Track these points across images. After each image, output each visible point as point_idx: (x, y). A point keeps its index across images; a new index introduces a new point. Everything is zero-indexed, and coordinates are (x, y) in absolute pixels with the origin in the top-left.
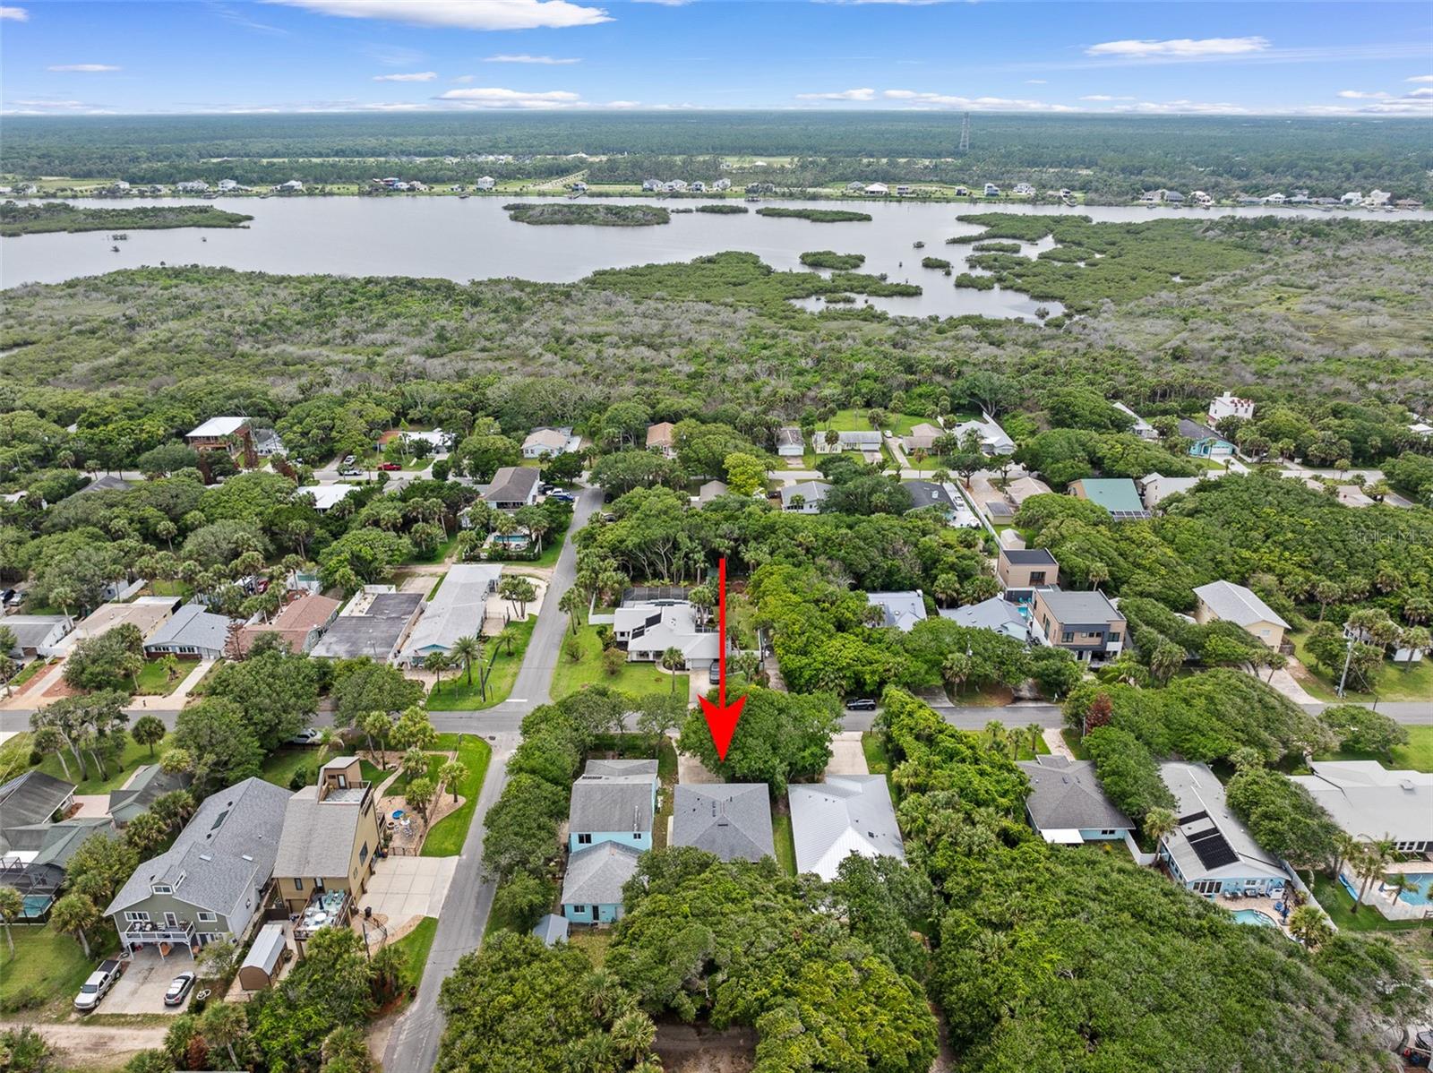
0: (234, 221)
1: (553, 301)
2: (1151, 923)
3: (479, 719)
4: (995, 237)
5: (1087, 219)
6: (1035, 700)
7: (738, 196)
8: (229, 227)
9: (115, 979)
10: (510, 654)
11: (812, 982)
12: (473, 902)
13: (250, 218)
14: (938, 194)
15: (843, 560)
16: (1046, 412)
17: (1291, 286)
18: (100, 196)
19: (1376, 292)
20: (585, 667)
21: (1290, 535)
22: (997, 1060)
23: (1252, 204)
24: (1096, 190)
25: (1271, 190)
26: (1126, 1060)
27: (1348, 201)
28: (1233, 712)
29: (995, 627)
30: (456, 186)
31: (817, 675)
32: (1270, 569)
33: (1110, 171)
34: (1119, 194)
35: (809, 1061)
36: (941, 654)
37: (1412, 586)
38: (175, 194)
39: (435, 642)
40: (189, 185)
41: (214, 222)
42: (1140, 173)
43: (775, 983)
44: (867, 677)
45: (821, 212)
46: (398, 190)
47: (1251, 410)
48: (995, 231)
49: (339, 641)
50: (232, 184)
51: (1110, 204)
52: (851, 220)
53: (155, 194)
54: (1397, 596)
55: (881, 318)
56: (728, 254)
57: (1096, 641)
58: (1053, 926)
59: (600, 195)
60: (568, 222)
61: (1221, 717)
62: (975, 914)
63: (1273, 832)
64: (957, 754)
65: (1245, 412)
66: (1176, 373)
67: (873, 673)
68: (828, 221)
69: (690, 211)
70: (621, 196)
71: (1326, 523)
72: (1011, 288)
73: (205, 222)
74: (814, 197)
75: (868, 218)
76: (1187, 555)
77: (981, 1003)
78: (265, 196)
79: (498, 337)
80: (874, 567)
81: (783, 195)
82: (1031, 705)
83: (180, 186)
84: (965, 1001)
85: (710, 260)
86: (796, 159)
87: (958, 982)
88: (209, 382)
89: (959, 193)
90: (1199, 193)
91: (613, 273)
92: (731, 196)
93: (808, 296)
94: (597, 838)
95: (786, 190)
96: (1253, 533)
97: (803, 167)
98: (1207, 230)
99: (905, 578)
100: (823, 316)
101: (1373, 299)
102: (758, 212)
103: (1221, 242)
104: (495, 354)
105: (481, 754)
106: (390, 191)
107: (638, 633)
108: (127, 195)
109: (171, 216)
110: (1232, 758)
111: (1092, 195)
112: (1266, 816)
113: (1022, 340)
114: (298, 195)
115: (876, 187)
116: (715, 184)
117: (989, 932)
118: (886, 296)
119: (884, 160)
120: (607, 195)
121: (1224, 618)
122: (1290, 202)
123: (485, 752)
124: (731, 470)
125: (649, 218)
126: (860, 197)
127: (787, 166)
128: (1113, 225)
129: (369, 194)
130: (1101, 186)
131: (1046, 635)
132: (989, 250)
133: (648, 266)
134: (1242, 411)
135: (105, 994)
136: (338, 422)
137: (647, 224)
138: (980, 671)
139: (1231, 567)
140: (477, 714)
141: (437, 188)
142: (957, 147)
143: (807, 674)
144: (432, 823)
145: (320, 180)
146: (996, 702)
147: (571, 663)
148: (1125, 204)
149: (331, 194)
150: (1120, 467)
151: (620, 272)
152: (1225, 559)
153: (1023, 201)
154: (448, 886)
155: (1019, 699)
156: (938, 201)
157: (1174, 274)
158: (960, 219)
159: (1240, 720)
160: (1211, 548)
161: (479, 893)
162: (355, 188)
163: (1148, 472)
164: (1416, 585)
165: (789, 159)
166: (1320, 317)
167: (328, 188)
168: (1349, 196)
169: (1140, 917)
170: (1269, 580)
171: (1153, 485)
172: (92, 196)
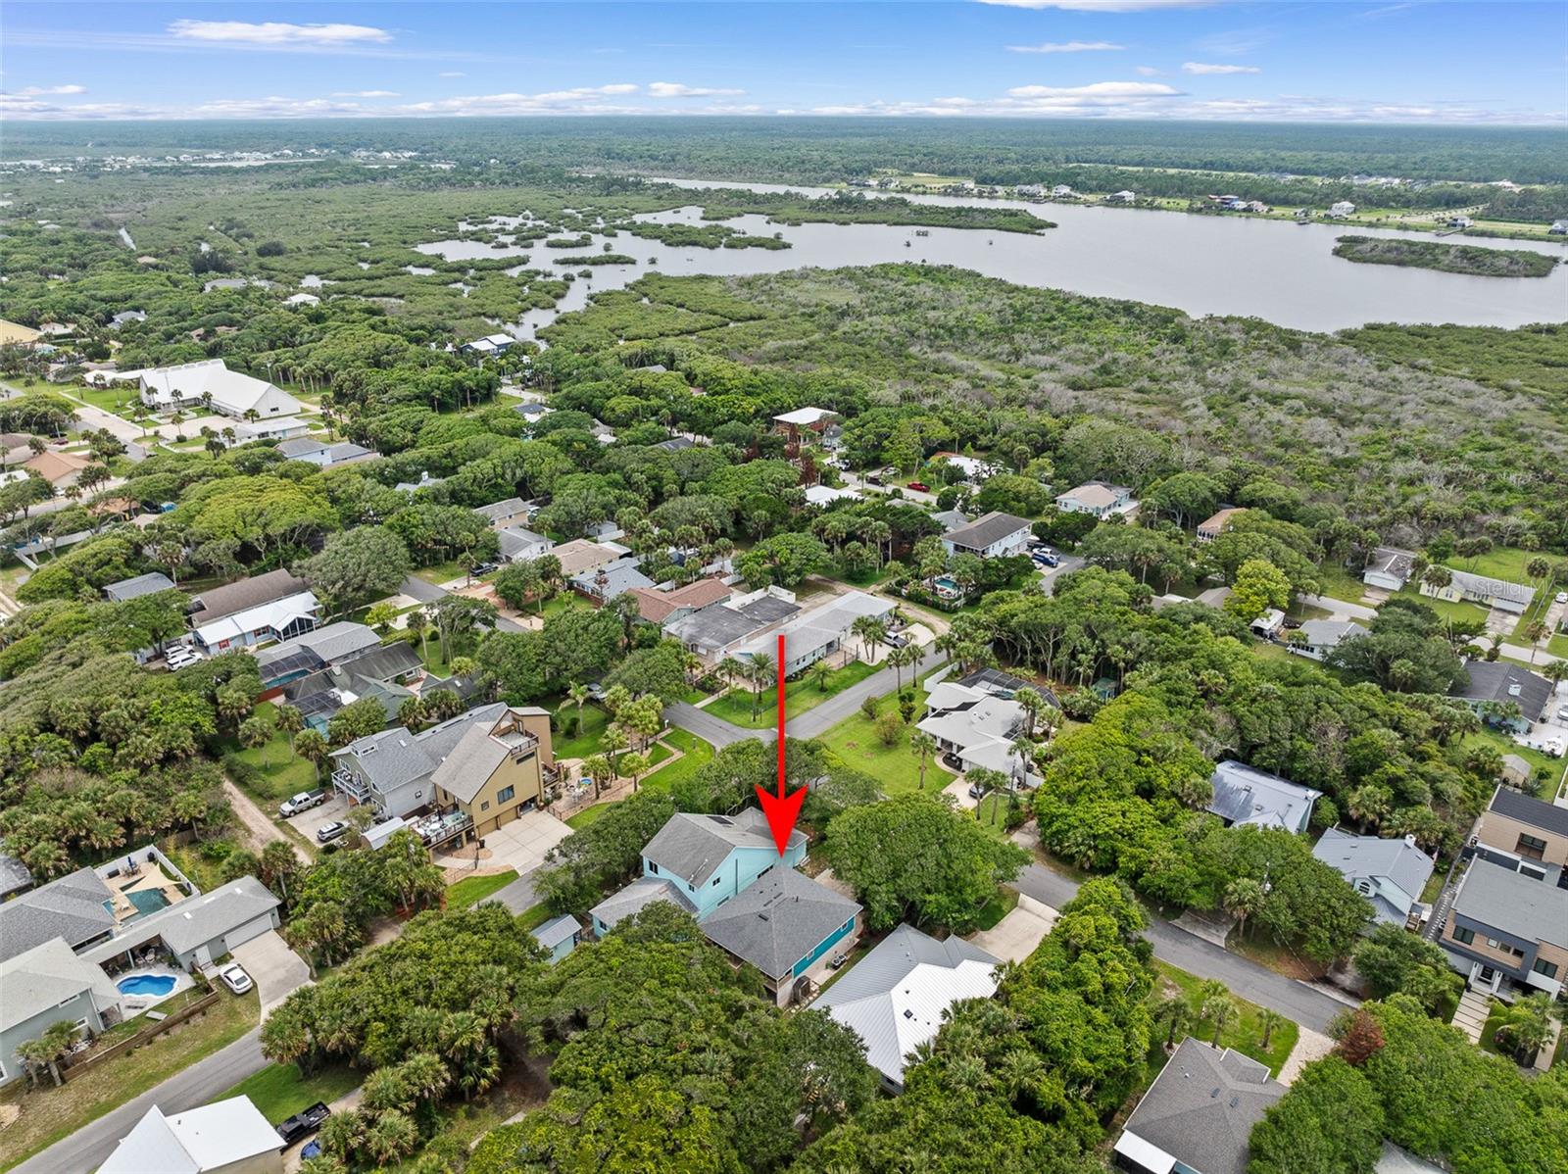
0: (1035, 227)
3: (732, 735)
6: (1346, 993)
8: (1026, 232)
9: (315, 805)
10: (823, 689)
13: (1053, 226)
18: (945, 194)
29: (1355, 873)
30: (1299, 210)
38: (1009, 196)
40: (1026, 188)
41: (1014, 227)
46: (1232, 209)
49: (696, 624)
50: (1065, 190)
53: (992, 196)
57: (1511, 961)
59: (1482, 234)
60: (1400, 263)
67: (1133, 857)
70: (1513, 236)
73: (1008, 226)
78: (1088, 204)
79: (1164, 379)
82: (1332, 996)
83: (1016, 189)
85: (1551, 330)
88: (834, 374)
91: (1393, 328)
94: (663, 873)
106: (1224, 209)
107: (943, 713)
108: (969, 194)
109: (981, 217)
114: (1124, 207)
120: (1492, 235)
129: (1199, 211)
135: (301, 811)
136: (895, 432)
140: (736, 730)
141: (1278, 211)
144: (599, 802)
145: (1154, 192)
146: (1287, 969)
147: (867, 719)
149: (1159, 208)
155: (1326, 981)
162: (1185, 203)
167: (1159, 201)
172: (939, 194)
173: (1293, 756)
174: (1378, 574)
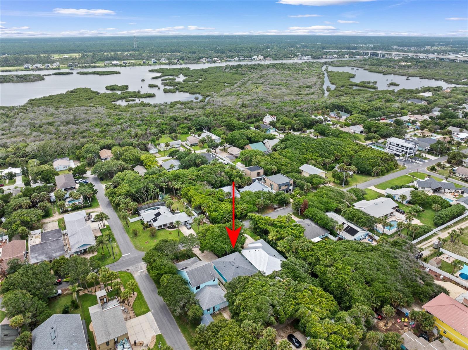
1: (21, 112)
2: (361, 252)
3: (118, 265)
4: (165, 76)
5: (189, 68)
6: (279, 207)
7: (65, 68)
11: (301, 299)
12: (169, 324)
14: (138, 63)
15: (206, 181)
16: (224, 127)
17: (257, 83)
19: (279, 83)
20: (142, 236)
21: (312, 149)
22: (354, 298)
23: (230, 61)
24: (187, 59)
25: (234, 57)
26: (380, 285)
27: (254, 59)
28: (333, 196)
29: (261, 190)
31: (223, 217)
32: (312, 159)
33: (186, 53)
34: (193, 60)
35: (319, 318)
36: (254, 201)
37: (343, 156)
39: (84, 244)
42: (195, 53)
43: (293, 303)
44: (237, 213)
45: (102, 72)
47: (275, 118)
48: (164, 74)
49: (39, 255)
51: (192, 63)
52: (113, 74)
54: (341, 160)
55: (148, 105)
56: (78, 89)
57: (286, 187)
58: (343, 260)
59: (7, 71)
61: (331, 198)
62: (322, 265)
63: (362, 222)
64: (283, 226)
65: (274, 119)
66: (248, 111)
68: (106, 75)
69: (50, 75)
70: (16, 71)
71: (317, 145)
72: (182, 91)
74: (95, 67)
75: (119, 73)
76: (291, 159)
77: (339, 287)
80: (216, 181)
81: (83, 67)
82: (279, 209)
84: (335, 288)
85: (72, 92)
86: (81, 54)
87: (331, 284)
89: (144, 63)
90: (216, 59)
91: (36, 100)
92: (62, 69)
93: (118, 100)
94: (202, 286)
95: (83, 65)
96: (303, 150)
97: (83, 57)
98: (225, 69)
99: (226, 182)
100: (129, 106)
101: (279, 85)
102: (77, 73)
103: (231, 73)
104: (9, 135)
105: (129, 276)
107: (155, 220)
110: (339, 207)
111: (185, 61)
112: (359, 219)
113: (198, 107)
115: (115, 62)
116: (54, 64)
117: (328, 268)
118: (144, 98)
119: (113, 53)
120: (10, 71)
121: (313, 174)
122: (240, 60)
123: (130, 275)
124: (145, 161)
125: (36, 78)
126: (111, 66)
127: (77, 57)
128: (198, 70)
130: (187, 58)
131: (272, 189)
132: (166, 80)
133: (50, 96)
134: (273, 119)
137: (36, 81)
138: (266, 203)
139: (303, 160)
140: (115, 263)
142: (133, 48)
143: (220, 217)
144: (131, 305)
146: (271, 211)
147: (135, 237)
148: (196, 63)
150: (257, 139)
151: (39, 99)
152: (301, 158)
153: (166, 64)
154: (155, 322)
155: (275, 209)
156: (138, 65)
157: (225, 83)
158: (150, 71)
159: (336, 198)
160: (296, 156)
161: (168, 320)
163: (264, 139)
164: (344, 156)
165: (78, 54)
166: (269, 91)
168: (254, 57)
169: (357, 251)
170: (313, 162)
171: (268, 143)
173: (221, 182)
174: (153, 150)
